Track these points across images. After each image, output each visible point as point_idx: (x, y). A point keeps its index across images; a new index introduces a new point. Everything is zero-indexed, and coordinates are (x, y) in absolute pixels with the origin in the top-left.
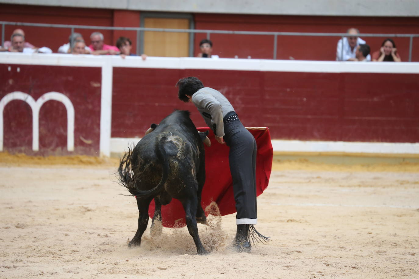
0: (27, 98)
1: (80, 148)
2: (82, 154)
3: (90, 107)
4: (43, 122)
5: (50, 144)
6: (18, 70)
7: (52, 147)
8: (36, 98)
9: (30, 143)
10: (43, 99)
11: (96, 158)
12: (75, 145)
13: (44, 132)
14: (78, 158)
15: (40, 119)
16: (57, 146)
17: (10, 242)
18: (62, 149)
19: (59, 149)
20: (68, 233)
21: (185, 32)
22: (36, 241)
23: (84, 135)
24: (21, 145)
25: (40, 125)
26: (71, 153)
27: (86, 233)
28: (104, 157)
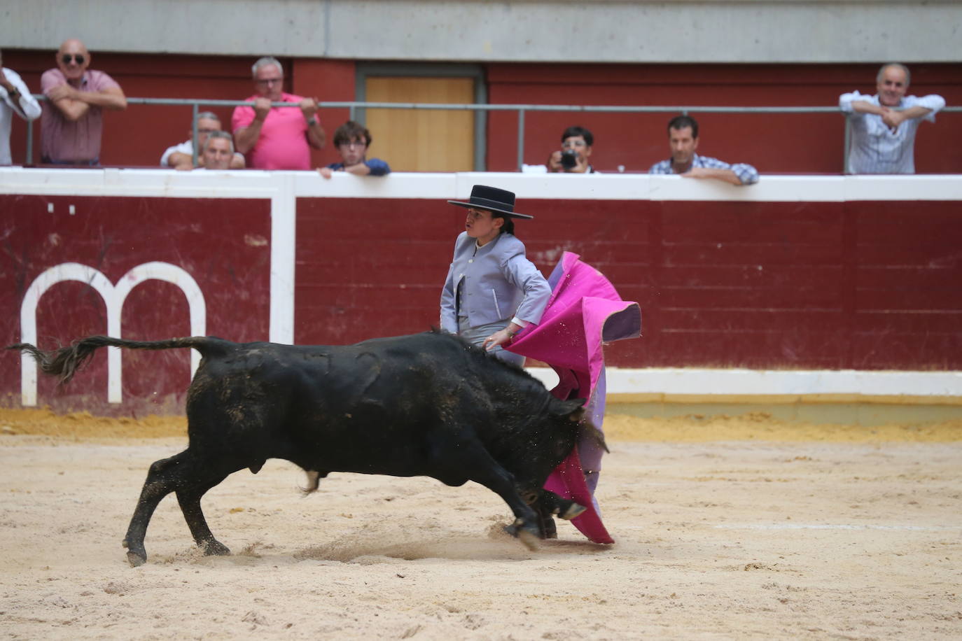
0: (93, 277)
3: (244, 295)
4: (132, 335)
5: (149, 388)
7: (154, 395)
8: (114, 278)
9: (102, 385)
10: (132, 278)
15: (124, 326)
16: (166, 391)
18: (178, 398)
19: (173, 398)
21: (466, 109)
24: (80, 391)
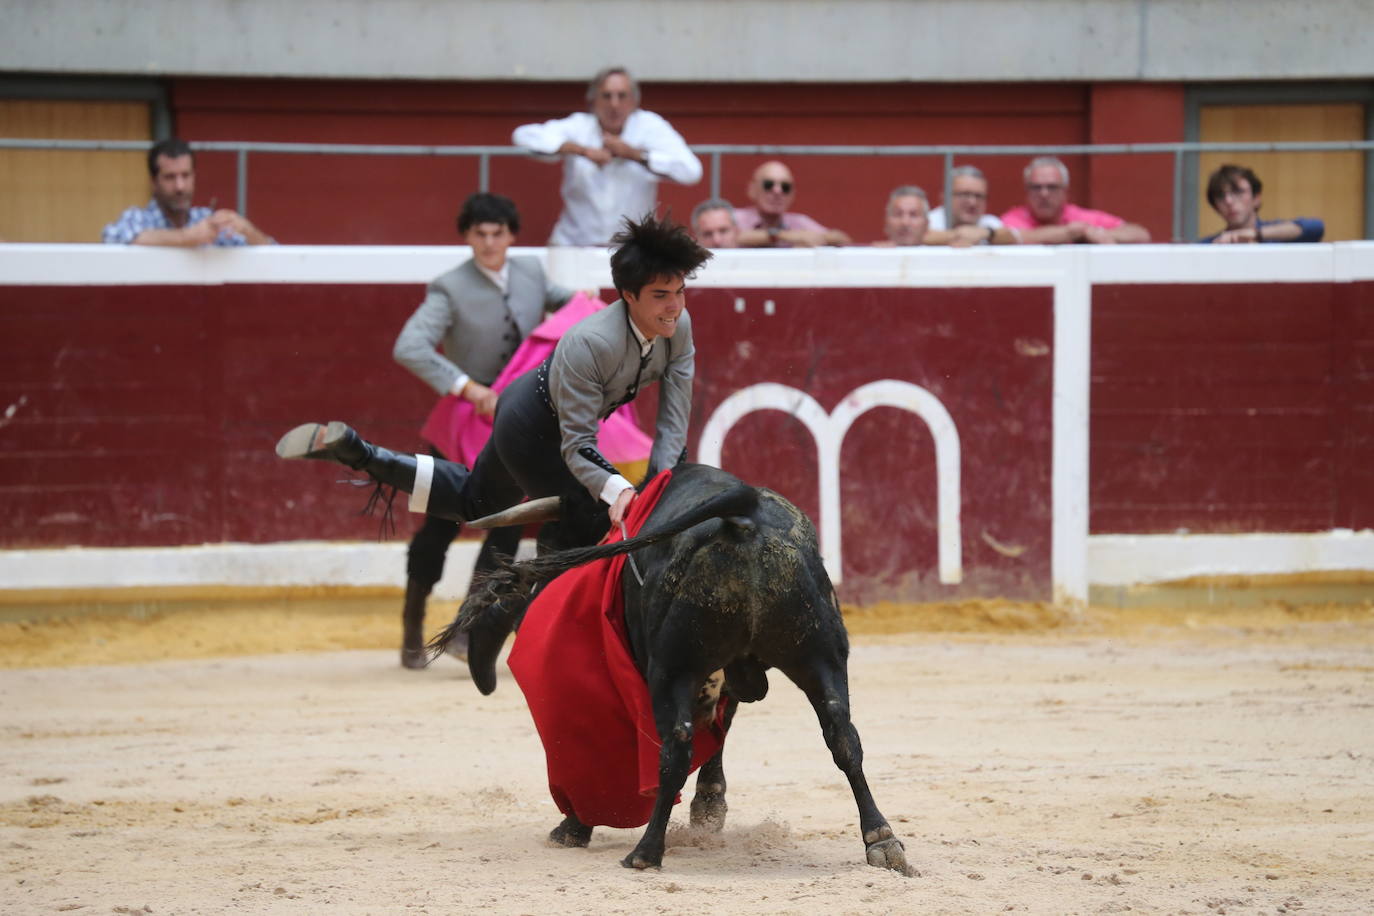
0: (799, 404)
1: (983, 571)
2: (990, 595)
3: (1015, 427)
4: (854, 486)
5: (880, 564)
6: (769, 307)
7: (886, 574)
8: (828, 404)
10: (854, 404)
11: (1038, 606)
12: (966, 562)
13: (859, 519)
14: (976, 607)
15: (844, 476)
16: (904, 567)
17: (786, 902)
18: (921, 577)
19: (912, 576)
20: (977, 870)
21: (1351, 150)
22: (875, 897)
23: (996, 527)
25: (845, 496)
26: (952, 589)
27: (1039, 869)
28: (1068, 601)
